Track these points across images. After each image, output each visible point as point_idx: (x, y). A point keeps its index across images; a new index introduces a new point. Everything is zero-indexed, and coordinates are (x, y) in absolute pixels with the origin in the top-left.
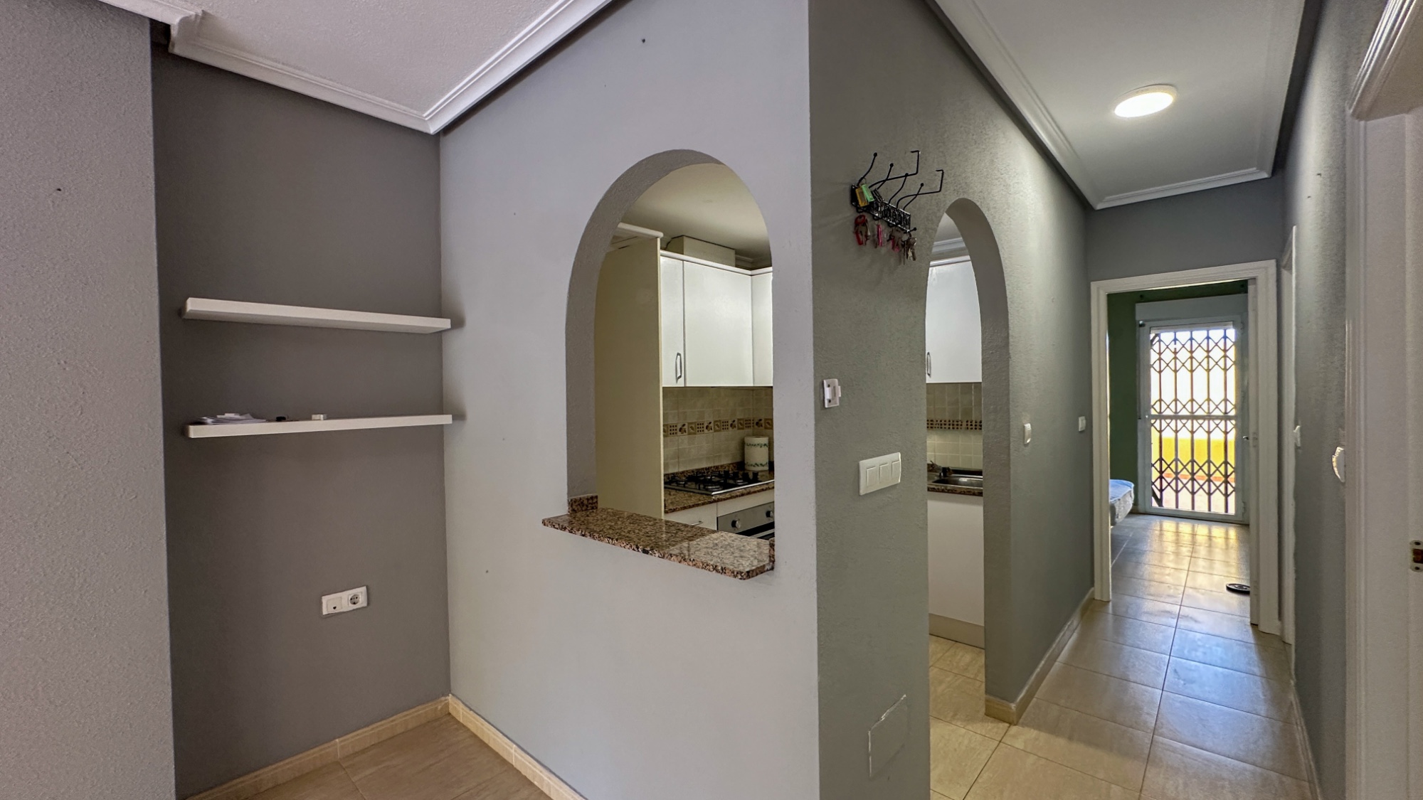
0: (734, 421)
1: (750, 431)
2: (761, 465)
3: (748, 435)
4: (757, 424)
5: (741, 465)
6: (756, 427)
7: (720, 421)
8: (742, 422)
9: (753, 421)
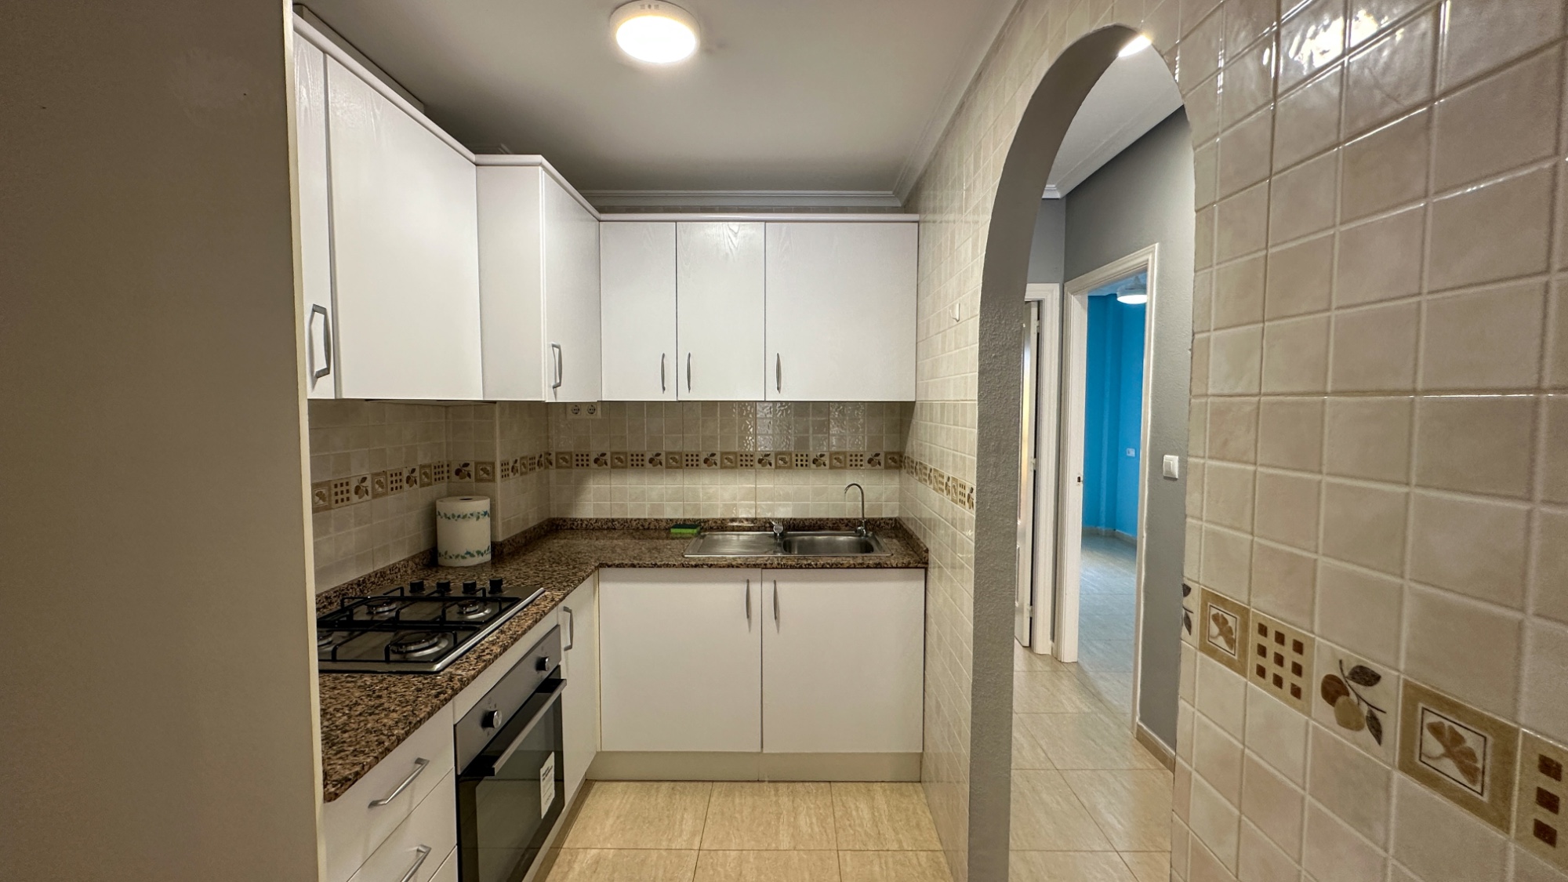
0: (413, 471)
1: (442, 487)
2: (479, 553)
3: (440, 497)
4: (458, 472)
5: (431, 557)
6: (455, 478)
7: (384, 472)
8: (428, 471)
9: (448, 466)
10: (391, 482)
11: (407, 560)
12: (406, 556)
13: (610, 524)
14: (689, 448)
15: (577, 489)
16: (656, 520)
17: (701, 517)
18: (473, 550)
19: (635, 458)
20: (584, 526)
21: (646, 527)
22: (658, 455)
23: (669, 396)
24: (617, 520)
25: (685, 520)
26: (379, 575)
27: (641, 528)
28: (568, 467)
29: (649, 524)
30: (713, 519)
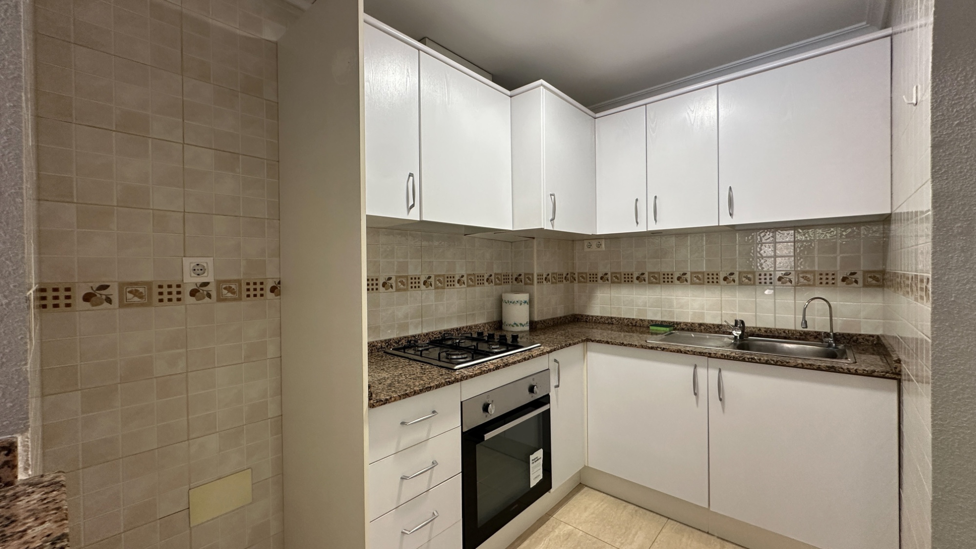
0: (491, 276)
1: (508, 287)
2: (521, 324)
3: (506, 292)
4: (516, 279)
5: (499, 324)
6: (515, 282)
7: (474, 274)
8: (499, 277)
9: (512, 275)
10: (476, 280)
11: (485, 324)
12: (485, 321)
13: (610, 320)
14: (666, 269)
15: (590, 297)
16: (641, 320)
17: (675, 320)
18: (518, 322)
19: (627, 276)
20: (594, 320)
21: (634, 324)
22: (643, 274)
23: (642, 228)
24: (614, 318)
25: (662, 322)
26: (468, 328)
27: (630, 324)
28: (585, 282)
29: (636, 322)
30: (684, 322)
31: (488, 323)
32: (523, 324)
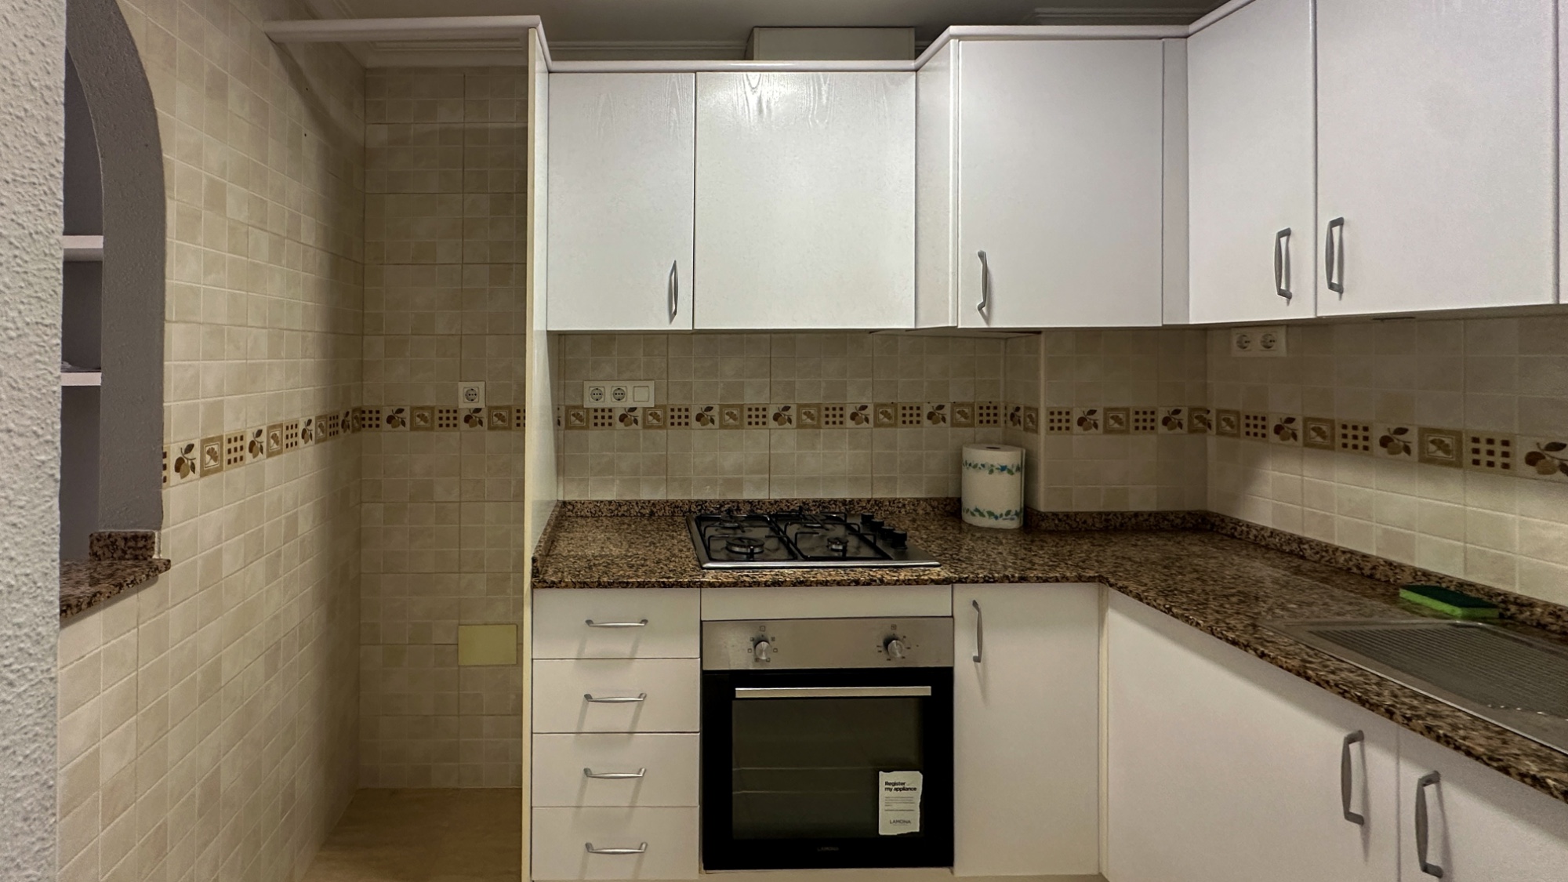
7: (894, 405)
10: (904, 414)
11: (918, 500)
12: (923, 496)
13: (1295, 546)
14: (1481, 425)
15: (1248, 477)
16: (1390, 564)
17: (1518, 590)
19: (1350, 432)
20: (1251, 537)
21: (1367, 572)
22: (1401, 431)
24: (1309, 542)
25: (1462, 584)
26: (872, 502)
27: (1355, 570)
28: (1233, 436)
29: (1374, 568)
30: (1546, 605)
31: (926, 500)
32: (997, 513)
